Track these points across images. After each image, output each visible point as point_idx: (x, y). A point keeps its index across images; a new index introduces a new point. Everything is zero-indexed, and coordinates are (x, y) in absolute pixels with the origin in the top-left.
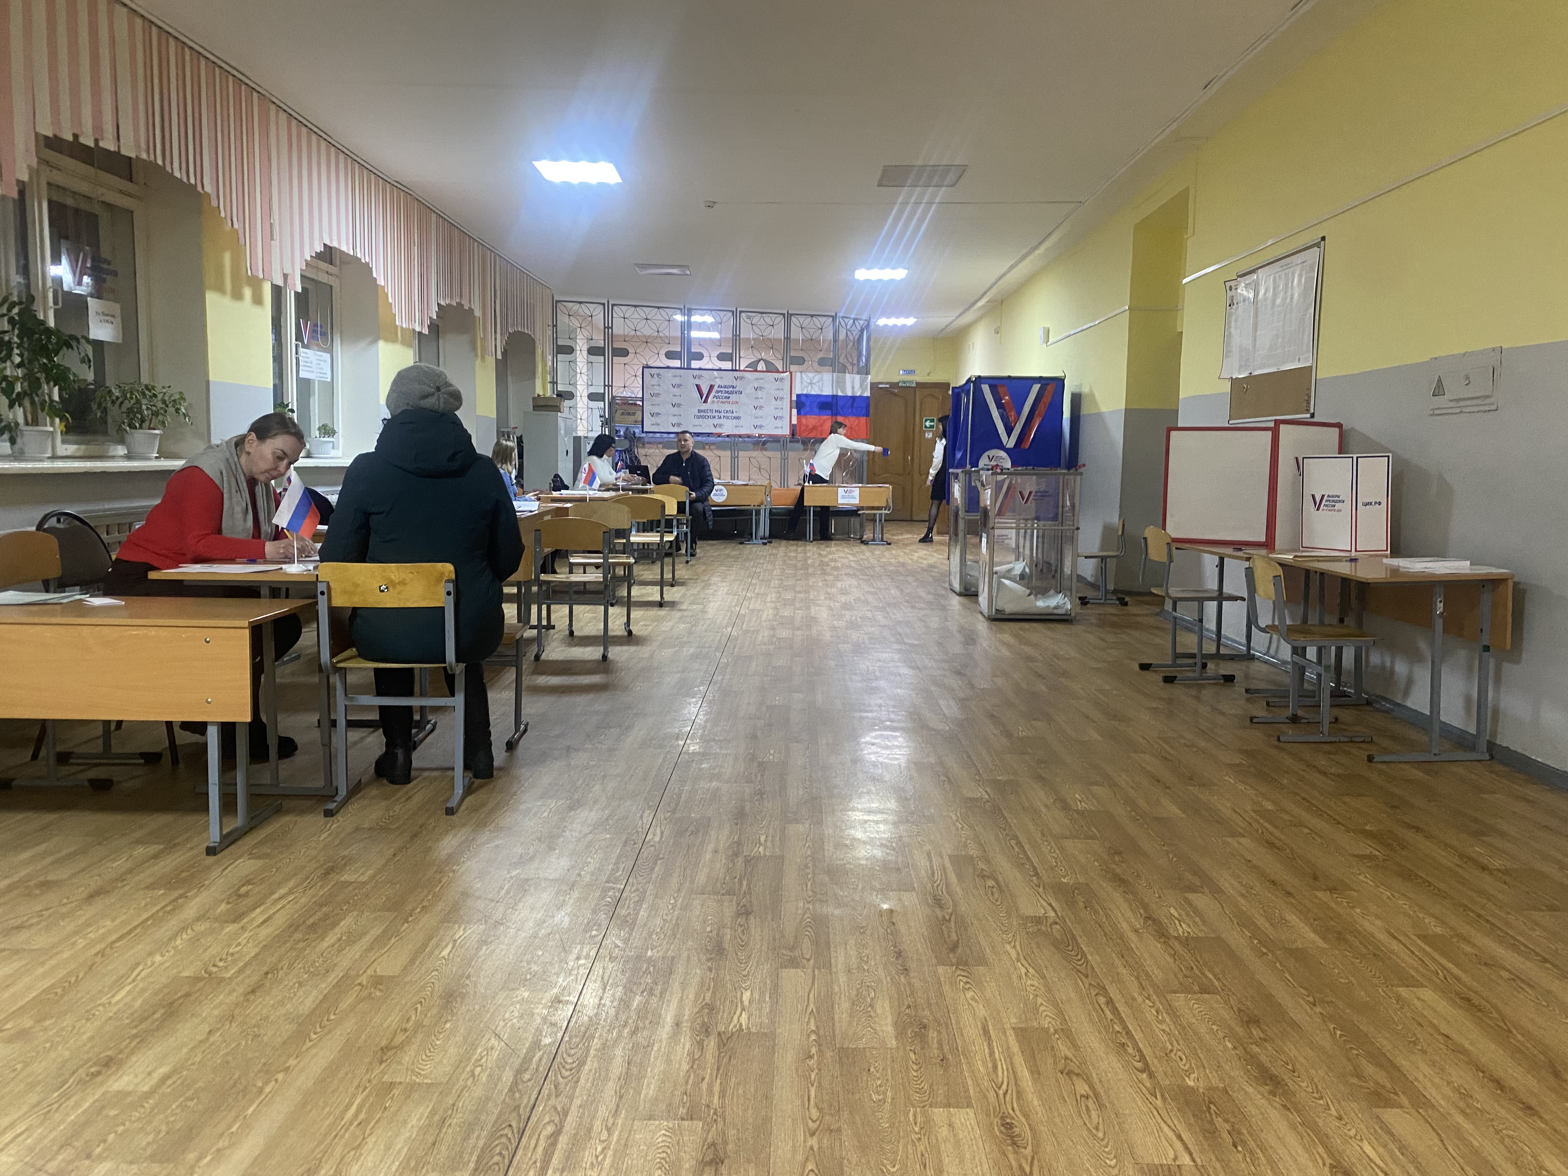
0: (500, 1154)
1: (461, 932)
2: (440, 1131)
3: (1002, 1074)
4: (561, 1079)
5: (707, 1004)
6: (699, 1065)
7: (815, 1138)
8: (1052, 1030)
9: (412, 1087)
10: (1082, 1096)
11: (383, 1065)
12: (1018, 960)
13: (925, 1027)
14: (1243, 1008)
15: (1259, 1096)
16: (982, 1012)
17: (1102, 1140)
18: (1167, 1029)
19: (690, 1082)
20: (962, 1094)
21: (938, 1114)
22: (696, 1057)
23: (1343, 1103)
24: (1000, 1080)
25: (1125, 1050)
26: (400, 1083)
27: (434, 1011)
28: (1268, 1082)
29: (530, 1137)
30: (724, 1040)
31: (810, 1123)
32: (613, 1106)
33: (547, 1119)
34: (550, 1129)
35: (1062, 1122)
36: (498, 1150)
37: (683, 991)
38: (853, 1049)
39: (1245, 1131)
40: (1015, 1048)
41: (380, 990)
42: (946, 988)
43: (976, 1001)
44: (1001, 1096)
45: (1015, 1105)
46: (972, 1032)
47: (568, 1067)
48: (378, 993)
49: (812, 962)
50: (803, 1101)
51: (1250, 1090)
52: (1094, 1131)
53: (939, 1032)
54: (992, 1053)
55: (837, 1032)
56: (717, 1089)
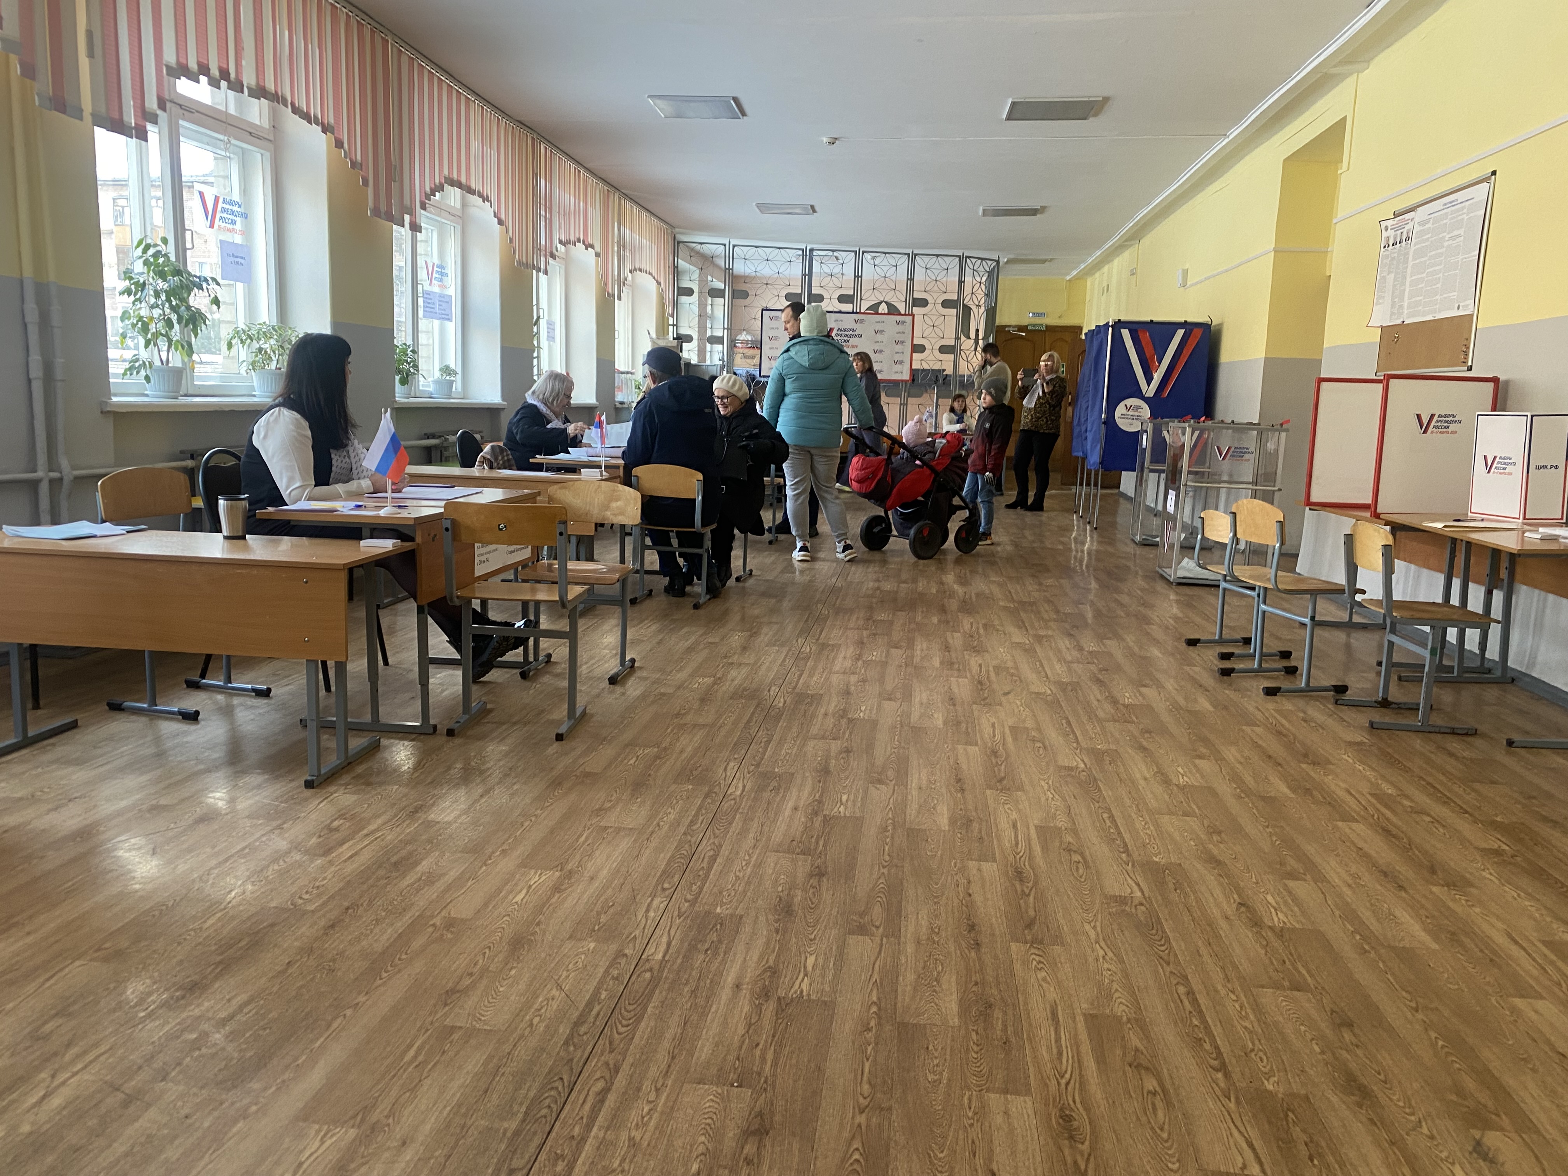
0: (549, 1107)
1: (537, 878)
2: (493, 1079)
3: (1067, 1062)
4: (616, 1036)
5: (770, 967)
6: (755, 1030)
7: (864, 1115)
8: (1125, 1018)
9: (470, 1033)
10: (1149, 1092)
11: (447, 1008)
12: (1097, 942)
13: (990, 1006)
14: (1336, 1009)
15: (1344, 1107)
16: (1052, 994)
17: (1166, 1141)
18: (1250, 1026)
19: (744, 1047)
20: (1022, 1081)
21: (994, 1099)
22: (753, 1021)
23: (1437, 1121)
24: (1064, 1068)
25: (1201, 1045)
26: (461, 1028)
27: (501, 957)
28: (1356, 1092)
29: (580, 1092)
30: (783, 1005)
31: (861, 1100)
32: (663, 1066)
33: (598, 1075)
34: (600, 1085)
35: (1125, 1119)
36: (547, 1102)
37: (747, 952)
38: (915, 1025)
39: (1323, 1144)
40: (1083, 1036)
41: (452, 932)
42: (1018, 966)
43: (1048, 983)
44: (1063, 1086)
45: (1077, 1098)
46: (1039, 1013)
47: (625, 1022)
48: (449, 936)
49: (881, 930)
50: (856, 1076)
51: (1335, 1099)
52: (1158, 1131)
53: (1005, 1013)
54: (1058, 1040)
55: (899, 1005)
56: (770, 1056)
